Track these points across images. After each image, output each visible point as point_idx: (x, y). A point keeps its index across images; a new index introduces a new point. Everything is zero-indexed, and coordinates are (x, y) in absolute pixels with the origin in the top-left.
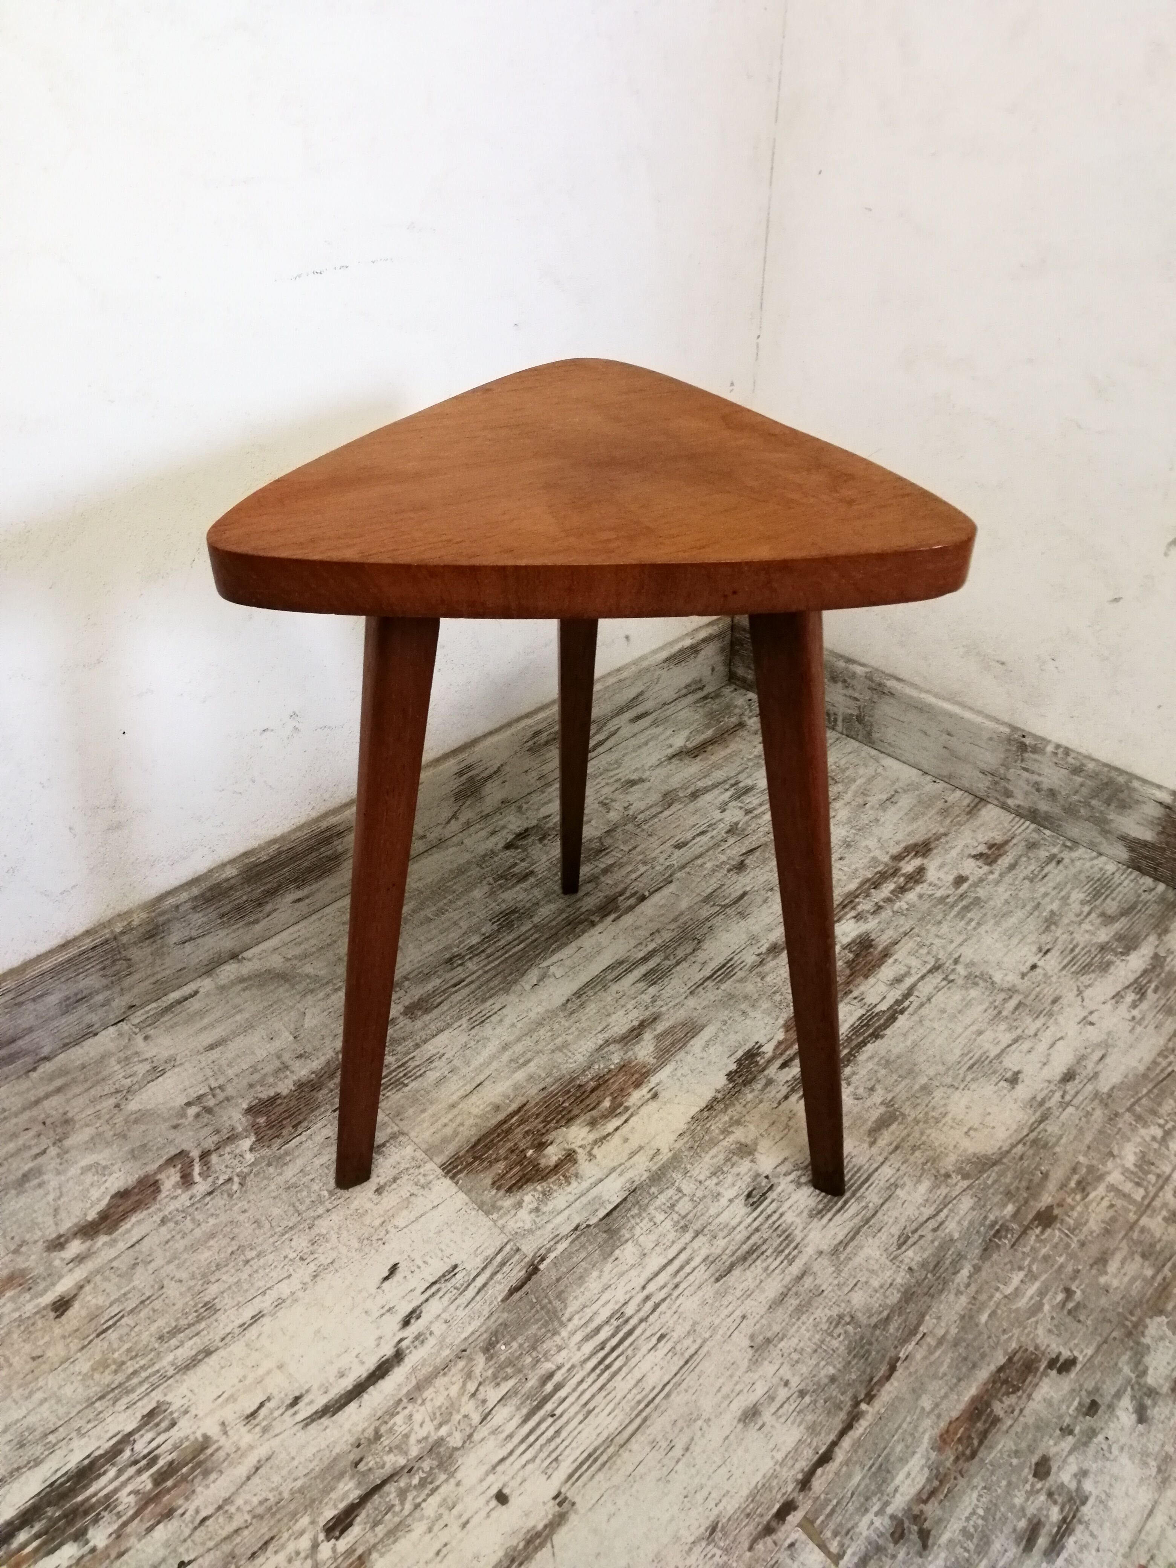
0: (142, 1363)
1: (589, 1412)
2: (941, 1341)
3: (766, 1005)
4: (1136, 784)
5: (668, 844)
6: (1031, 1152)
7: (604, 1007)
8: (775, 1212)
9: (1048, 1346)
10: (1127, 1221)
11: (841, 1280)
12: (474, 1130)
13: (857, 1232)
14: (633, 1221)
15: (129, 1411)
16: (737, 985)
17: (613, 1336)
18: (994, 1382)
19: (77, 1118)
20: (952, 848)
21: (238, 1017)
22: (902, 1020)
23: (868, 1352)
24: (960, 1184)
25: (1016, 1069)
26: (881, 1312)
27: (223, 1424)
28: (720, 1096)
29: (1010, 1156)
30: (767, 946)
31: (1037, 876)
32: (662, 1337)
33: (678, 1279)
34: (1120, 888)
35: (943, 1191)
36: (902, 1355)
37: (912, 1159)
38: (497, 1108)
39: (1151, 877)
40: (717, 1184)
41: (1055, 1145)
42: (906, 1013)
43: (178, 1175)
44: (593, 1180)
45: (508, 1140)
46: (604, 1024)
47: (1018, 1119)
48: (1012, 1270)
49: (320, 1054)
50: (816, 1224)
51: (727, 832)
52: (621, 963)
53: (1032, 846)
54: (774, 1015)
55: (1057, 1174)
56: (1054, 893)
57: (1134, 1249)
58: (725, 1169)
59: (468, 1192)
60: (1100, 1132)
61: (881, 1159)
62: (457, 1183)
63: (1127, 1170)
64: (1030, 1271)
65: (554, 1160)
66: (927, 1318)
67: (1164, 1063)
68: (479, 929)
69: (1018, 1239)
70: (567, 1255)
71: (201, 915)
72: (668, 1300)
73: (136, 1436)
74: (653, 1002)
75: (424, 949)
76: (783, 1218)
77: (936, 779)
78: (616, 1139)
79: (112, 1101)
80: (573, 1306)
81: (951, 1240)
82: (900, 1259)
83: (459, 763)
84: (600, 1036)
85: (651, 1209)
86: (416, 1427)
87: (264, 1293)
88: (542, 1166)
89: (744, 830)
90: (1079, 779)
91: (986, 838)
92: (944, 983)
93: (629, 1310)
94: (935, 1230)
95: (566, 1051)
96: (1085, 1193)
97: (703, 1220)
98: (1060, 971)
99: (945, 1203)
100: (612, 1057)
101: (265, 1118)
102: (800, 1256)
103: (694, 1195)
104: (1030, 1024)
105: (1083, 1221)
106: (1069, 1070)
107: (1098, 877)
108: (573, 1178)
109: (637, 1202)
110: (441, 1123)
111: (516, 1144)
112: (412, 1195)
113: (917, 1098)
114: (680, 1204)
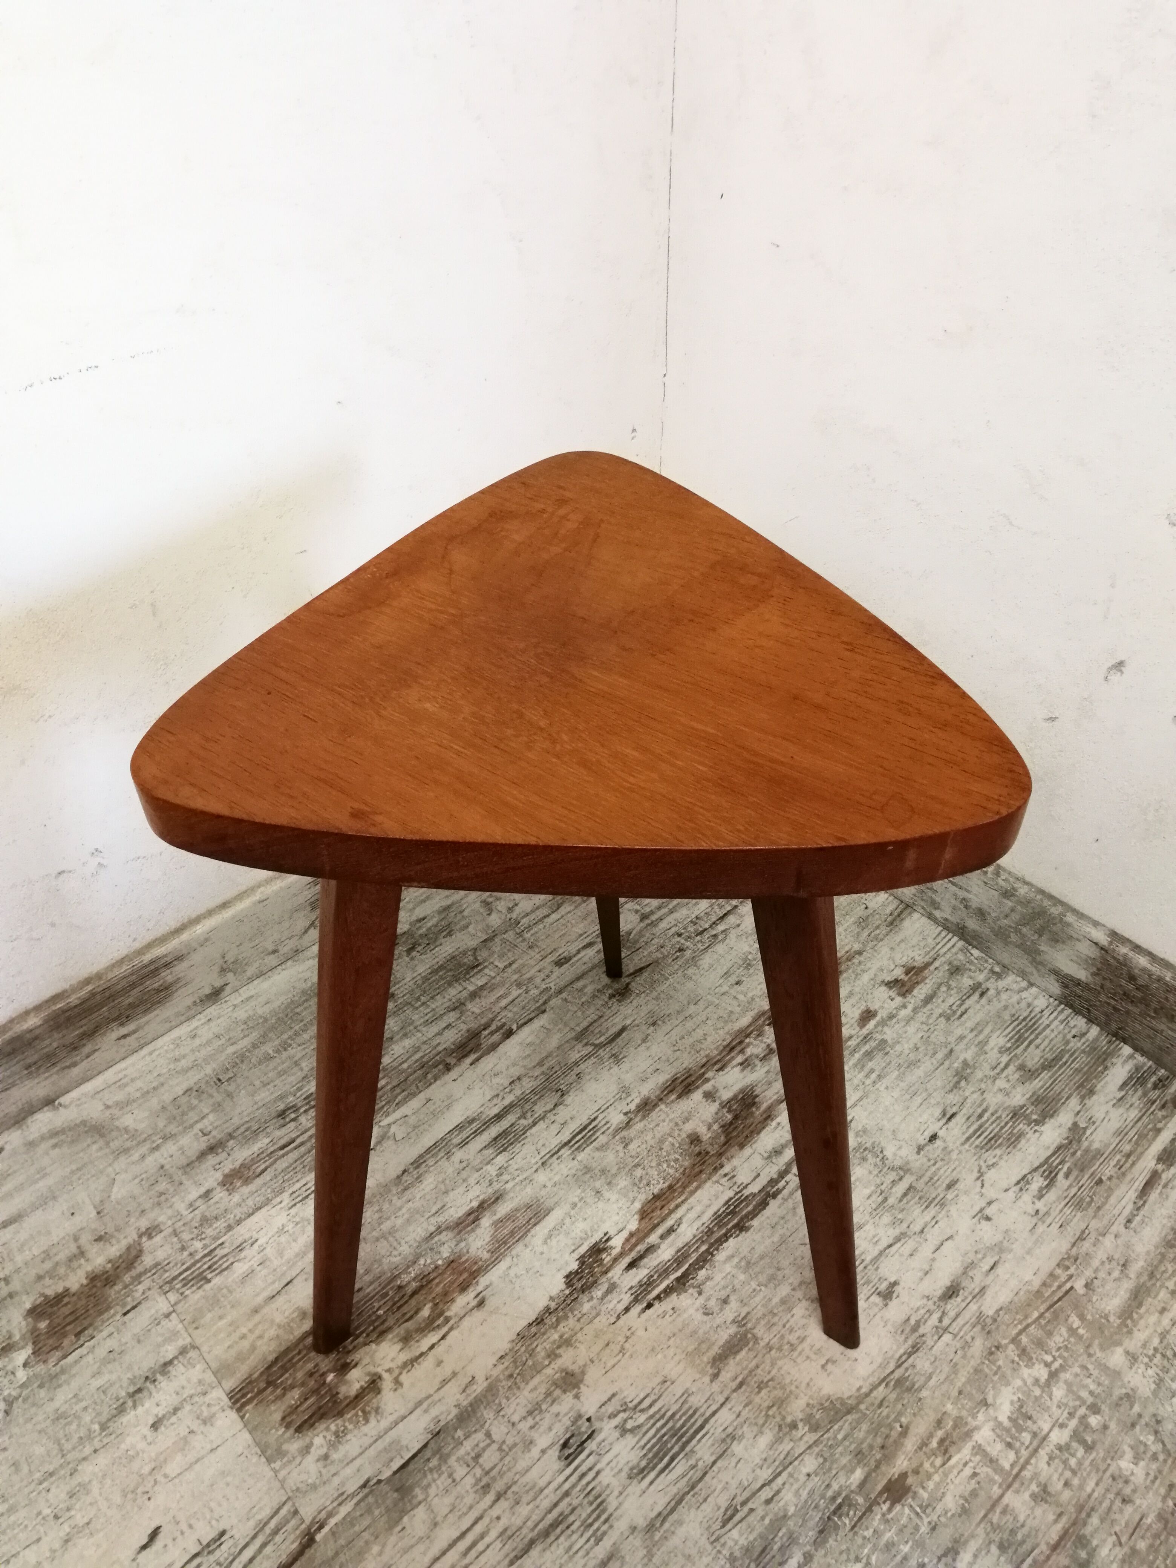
3: (623, 1182)
4: (1070, 918)
5: (550, 959)
6: (893, 1396)
7: (443, 1181)
8: (590, 1469)
10: (990, 1497)
12: (273, 1346)
13: (679, 1502)
14: (429, 1477)
16: (597, 1154)
20: (864, 971)
21: (42, 1184)
22: (773, 1204)
24: (805, 1439)
25: (892, 1280)
28: (553, 1305)
29: (869, 1400)
30: (637, 1101)
31: (955, 1012)
33: (469, 1558)
34: (1048, 1031)
35: (786, 1446)
37: (757, 1400)
38: (304, 1315)
39: (1084, 1017)
40: (532, 1428)
41: (921, 1388)
42: (780, 1197)
44: (394, 1417)
46: (439, 1206)
47: (887, 1350)
48: (848, 1560)
49: (122, 1237)
50: (636, 1488)
52: (471, 1121)
53: (956, 970)
54: (631, 1195)
55: (920, 1429)
56: (971, 1036)
57: (992, 1535)
58: (544, 1407)
59: (253, 1431)
60: (977, 1371)
61: (721, 1399)
62: (242, 1417)
63: (1000, 1424)
65: (355, 1389)
67: (1063, 1277)
69: (860, 1518)
70: (349, 1521)
74: (499, 1175)
75: (257, 1098)
76: (600, 1478)
78: (428, 1363)
81: (785, 1516)
82: (722, 1540)
84: (433, 1220)
85: (452, 1461)
88: (341, 1396)
89: (636, 941)
91: (905, 959)
94: (768, 1502)
95: (391, 1239)
96: (947, 1456)
97: (507, 1478)
98: (963, 1144)
99: (787, 1461)
100: (442, 1249)
101: (47, 1322)
102: (610, 1532)
103: (504, 1442)
104: (918, 1216)
105: (939, 1494)
106: (953, 1281)
107: (1025, 1014)
108: (373, 1414)
109: (438, 1451)
110: (238, 1334)
111: (316, 1365)
112: (192, 1432)
113: (775, 1315)
114: (486, 1455)
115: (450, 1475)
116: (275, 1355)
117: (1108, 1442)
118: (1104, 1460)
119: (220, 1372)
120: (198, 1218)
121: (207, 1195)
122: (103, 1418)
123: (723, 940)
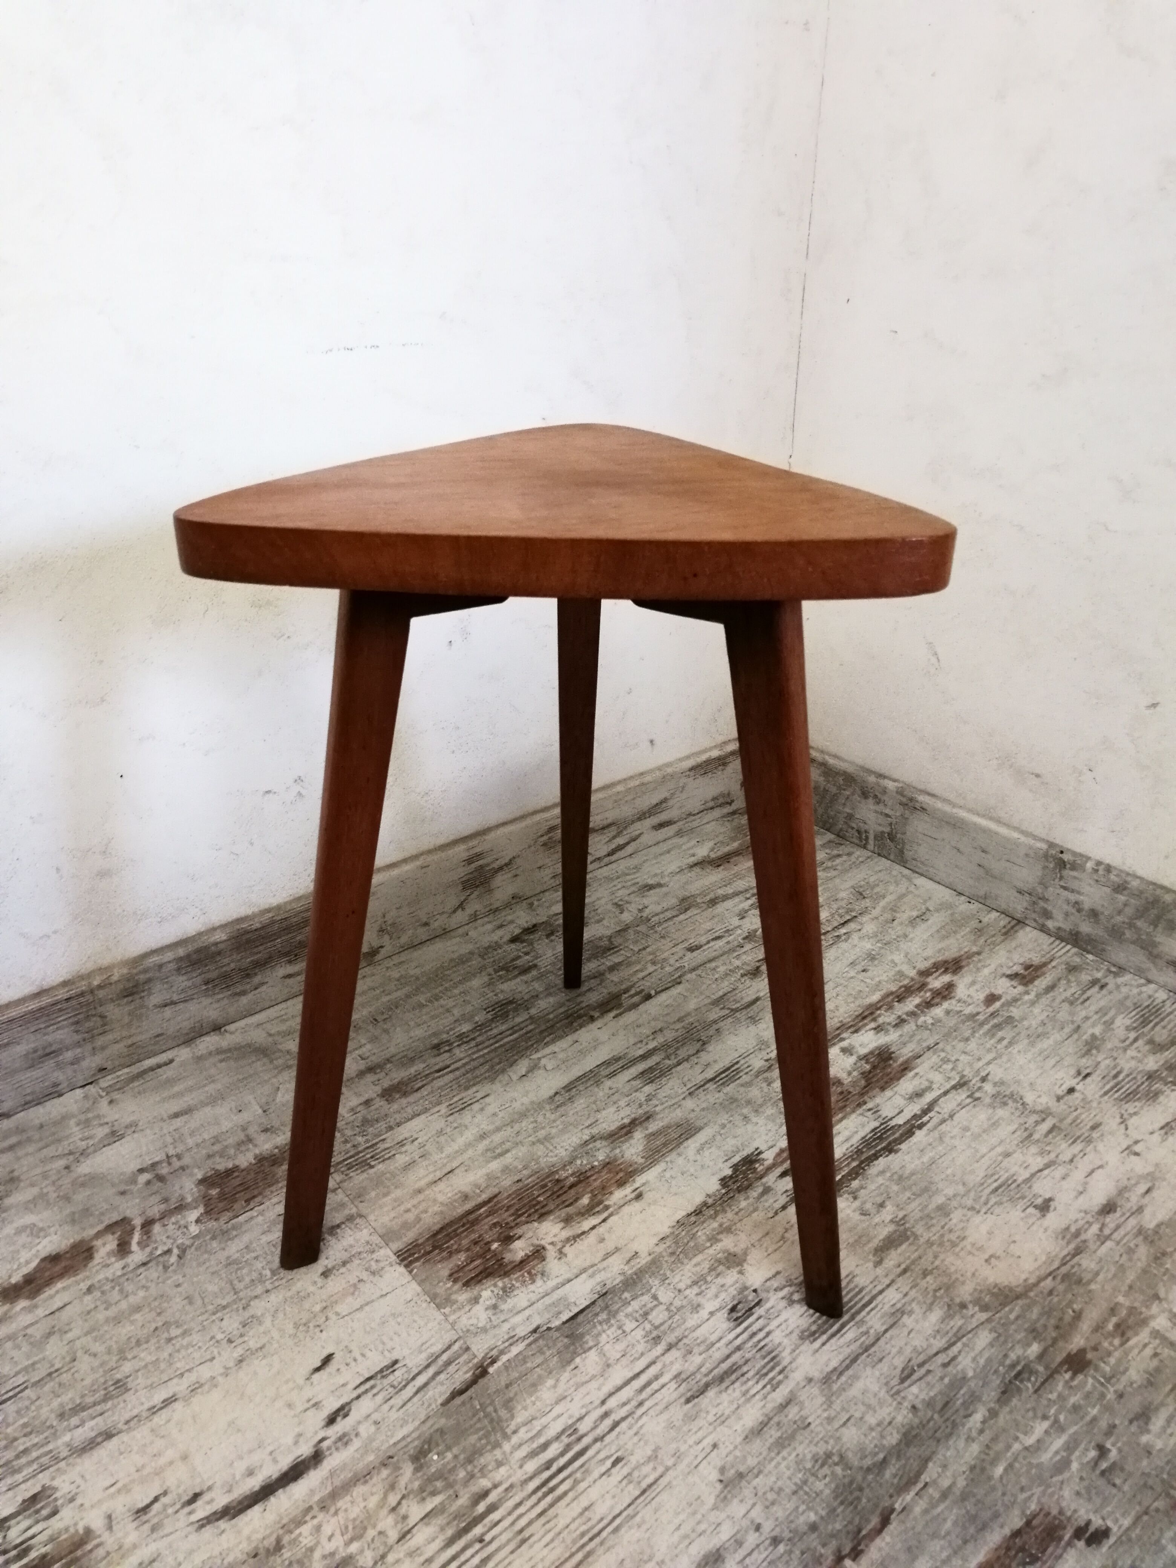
0: (36, 1440)
1: (524, 1541)
2: (944, 1495)
5: (681, 946)
6: (1062, 1287)
7: (595, 1102)
8: (760, 1330)
9: (1075, 1511)
11: (833, 1414)
12: (437, 1218)
13: (854, 1360)
14: (599, 1328)
15: (10, 1494)
16: (742, 1089)
17: (562, 1454)
18: (1008, 1549)
19: (23, 1177)
20: (984, 966)
21: (209, 1088)
22: (919, 1135)
23: (858, 1499)
24: (976, 1317)
25: (1047, 1197)
26: (876, 1454)
27: (109, 1517)
28: (710, 1201)
29: (1037, 1290)
31: (1077, 999)
32: (618, 1461)
33: (644, 1395)
34: (1171, 1017)
35: (957, 1322)
36: (898, 1506)
37: (923, 1284)
38: (466, 1197)
40: (697, 1294)
41: (1090, 1282)
42: (925, 1128)
43: (116, 1242)
44: (560, 1280)
45: (473, 1231)
46: (592, 1120)
47: (1048, 1250)
48: (1035, 1417)
50: (808, 1348)
51: (744, 939)
52: (617, 1059)
53: (1072, 969)
55: (1093, 1314)
56: (1096, 1017)
58: (709, 1279)
59: (421, 1283)
60: (1145, 1271)
61: (887, 1282)
62: (410, 1272)
64: (1056, 1421)
65: (520, 1255)
66: (930, 1465)
68: (472, 1017)
69: (1043, 1383)
70: (521, 1358)
71: (185, 978)
72: (630, 1419)
73: (13, 1522)
74: (649, 1100)
75: (413, 1034)
76: (770, 1338)
77: (971, 899)
78: (592, 1237)
79: (62, 1163)
80: (521, 1417)
81: (964, 1378)
82: (902, 1394)
83: (468, 850)
84: (587, 1131)
85: (621, 1316)
86: (324, 1540)
87: (182, 1375)
88: (505, 1260)
90: (1122, 898)
91: (1022, 960)
92: (969, 1100)
93: (583, 1427)
94: (945, 1365)
95: (548, 1145)
96: (1125, 1338)
97: (678, 1333)
98: (1101, 1096)
99: (960, 1335)
100: (597, 1154)
101: (218, 1190)
102: (786, 1381)
103: (671, 1304)
104: (1066, 1150)
105: (1121, 1369)
106: (1109, 1201)
107: (1146, 1004)
108: (539, 1276)
109: (607, 1307)
110: (402, 1208)
111: (481, 1235)
112: (360, 1281)
113: (932, 1218)
114: (654, 1313)
116: (439, 1226)
119: (387, 1236)
120: (360, 1118)
121: (367, 1103)
123: (846, 940)
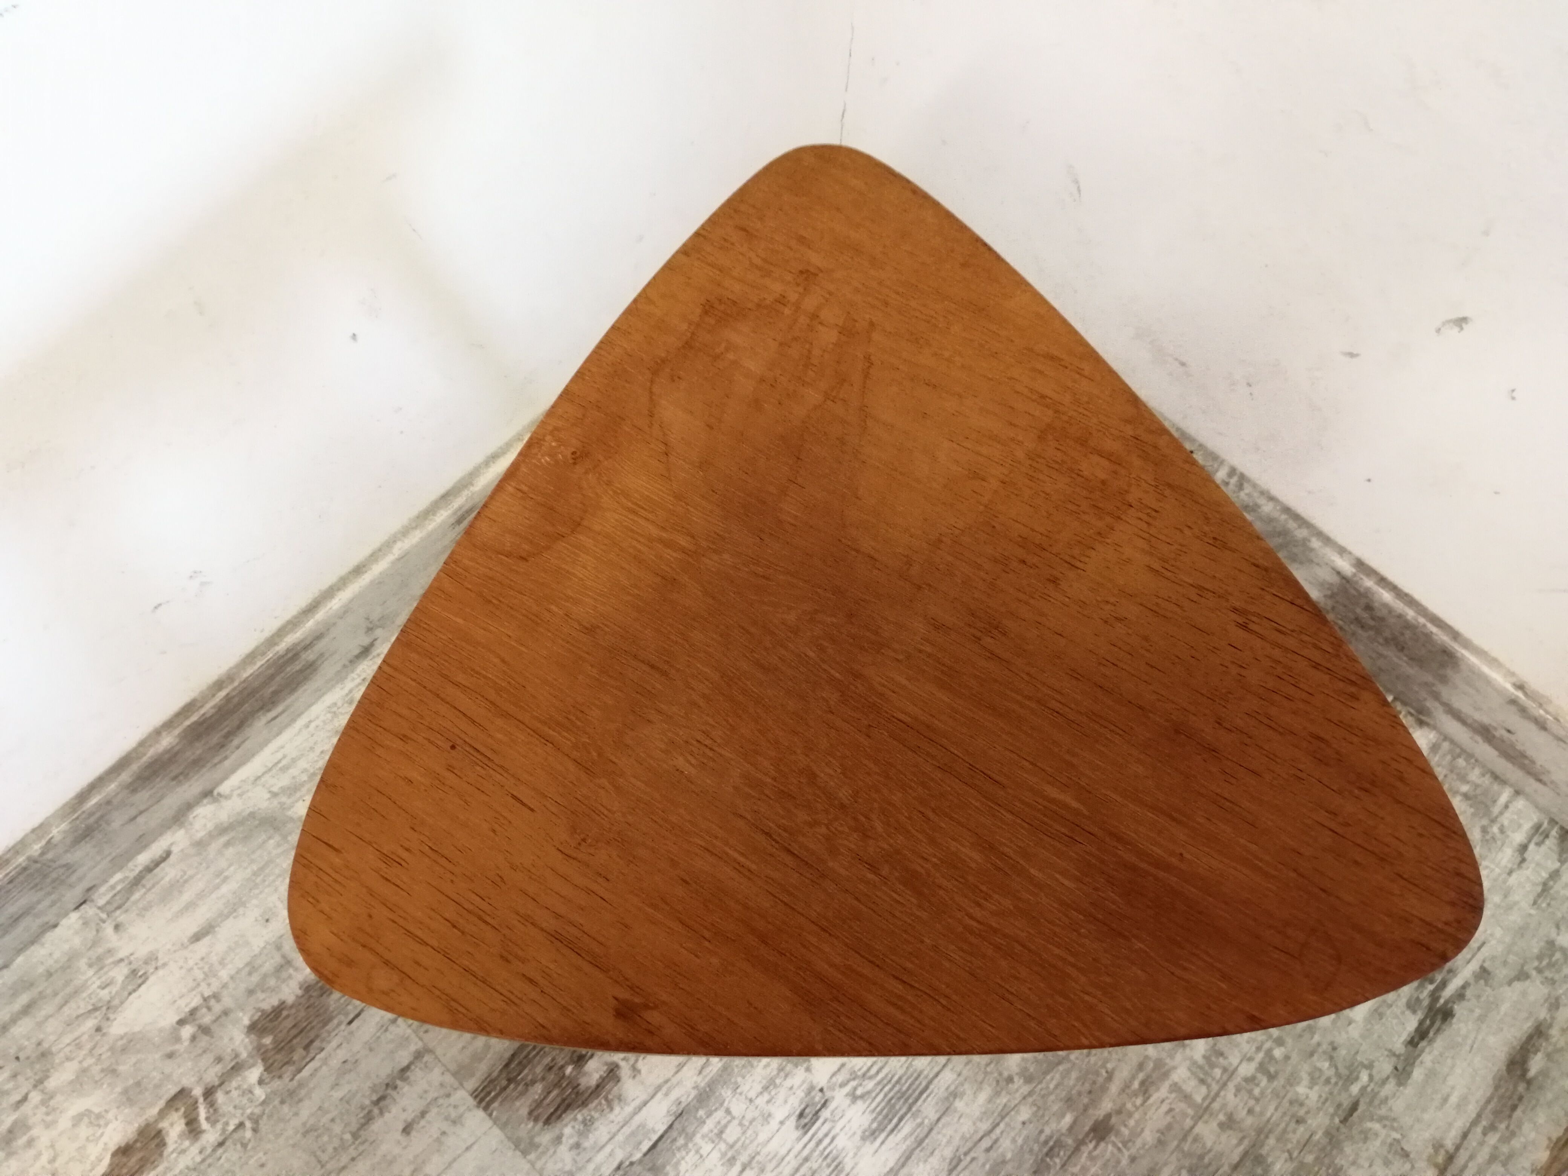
8: (826, 1135)
10: (1182, 1129)
13: (908, 1158)
14: (678, 1155)
19: (54, 1049)
21: (225, 889)
24: (1021, 1091)
35: (1003, 1100)
40: (768, 1102)
43: (183, 1122)
44: (637, 1102)
50: (869, 1148)
55: (1123, 1073)
57: (1183, 1162)
58: (778, 1081)
59: (503, 1127)
62: (490, 1115)
63: (1195, 1063)
65: (595, 1078)
69: (1070, 1157)
71: (145, 791)
76: (835, 1142)
79: (90, 1024)
81: (1003, 1161)
85: (698, 1139)
88: (582, 1088)
94: (988, 1150)
96: (1147, 1095)
97: (750, 1151)
99: (1003, 1114)
101: (271, 1037)
103: (743, 1117)
105: (1139, 1130)
108: (616, 1102)
109: (683, 1130)
111: (553, 1060)
112: (442, 1133)
114: (728, 1131)
115: (697, 1152)
116: (510, 1053)
117: (1289, 1069)
118: (1284, 1087)
119: (460, 1073)
122: (354, 1127)
